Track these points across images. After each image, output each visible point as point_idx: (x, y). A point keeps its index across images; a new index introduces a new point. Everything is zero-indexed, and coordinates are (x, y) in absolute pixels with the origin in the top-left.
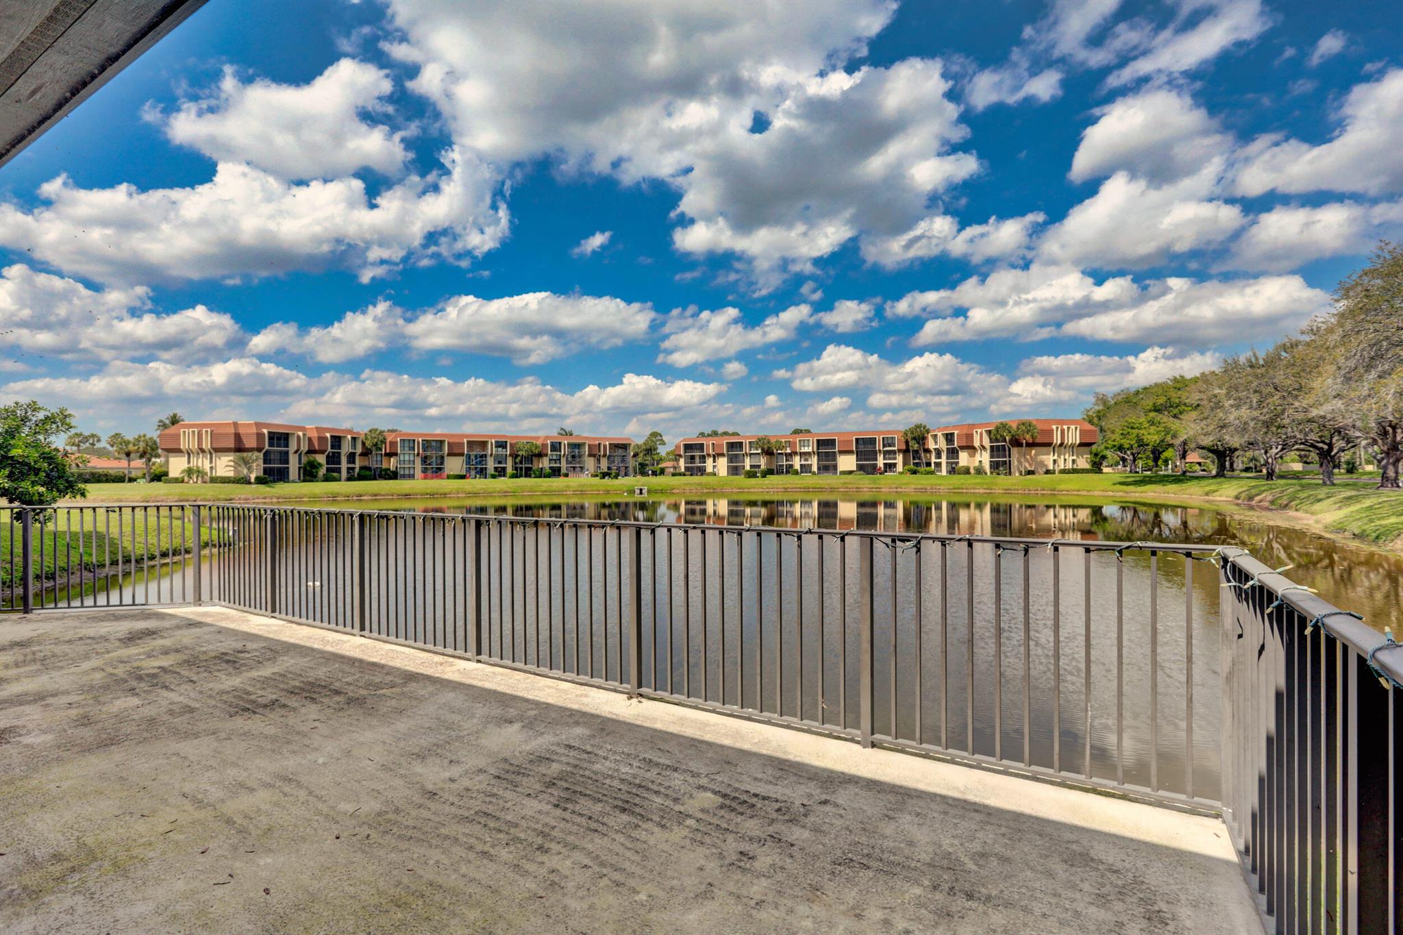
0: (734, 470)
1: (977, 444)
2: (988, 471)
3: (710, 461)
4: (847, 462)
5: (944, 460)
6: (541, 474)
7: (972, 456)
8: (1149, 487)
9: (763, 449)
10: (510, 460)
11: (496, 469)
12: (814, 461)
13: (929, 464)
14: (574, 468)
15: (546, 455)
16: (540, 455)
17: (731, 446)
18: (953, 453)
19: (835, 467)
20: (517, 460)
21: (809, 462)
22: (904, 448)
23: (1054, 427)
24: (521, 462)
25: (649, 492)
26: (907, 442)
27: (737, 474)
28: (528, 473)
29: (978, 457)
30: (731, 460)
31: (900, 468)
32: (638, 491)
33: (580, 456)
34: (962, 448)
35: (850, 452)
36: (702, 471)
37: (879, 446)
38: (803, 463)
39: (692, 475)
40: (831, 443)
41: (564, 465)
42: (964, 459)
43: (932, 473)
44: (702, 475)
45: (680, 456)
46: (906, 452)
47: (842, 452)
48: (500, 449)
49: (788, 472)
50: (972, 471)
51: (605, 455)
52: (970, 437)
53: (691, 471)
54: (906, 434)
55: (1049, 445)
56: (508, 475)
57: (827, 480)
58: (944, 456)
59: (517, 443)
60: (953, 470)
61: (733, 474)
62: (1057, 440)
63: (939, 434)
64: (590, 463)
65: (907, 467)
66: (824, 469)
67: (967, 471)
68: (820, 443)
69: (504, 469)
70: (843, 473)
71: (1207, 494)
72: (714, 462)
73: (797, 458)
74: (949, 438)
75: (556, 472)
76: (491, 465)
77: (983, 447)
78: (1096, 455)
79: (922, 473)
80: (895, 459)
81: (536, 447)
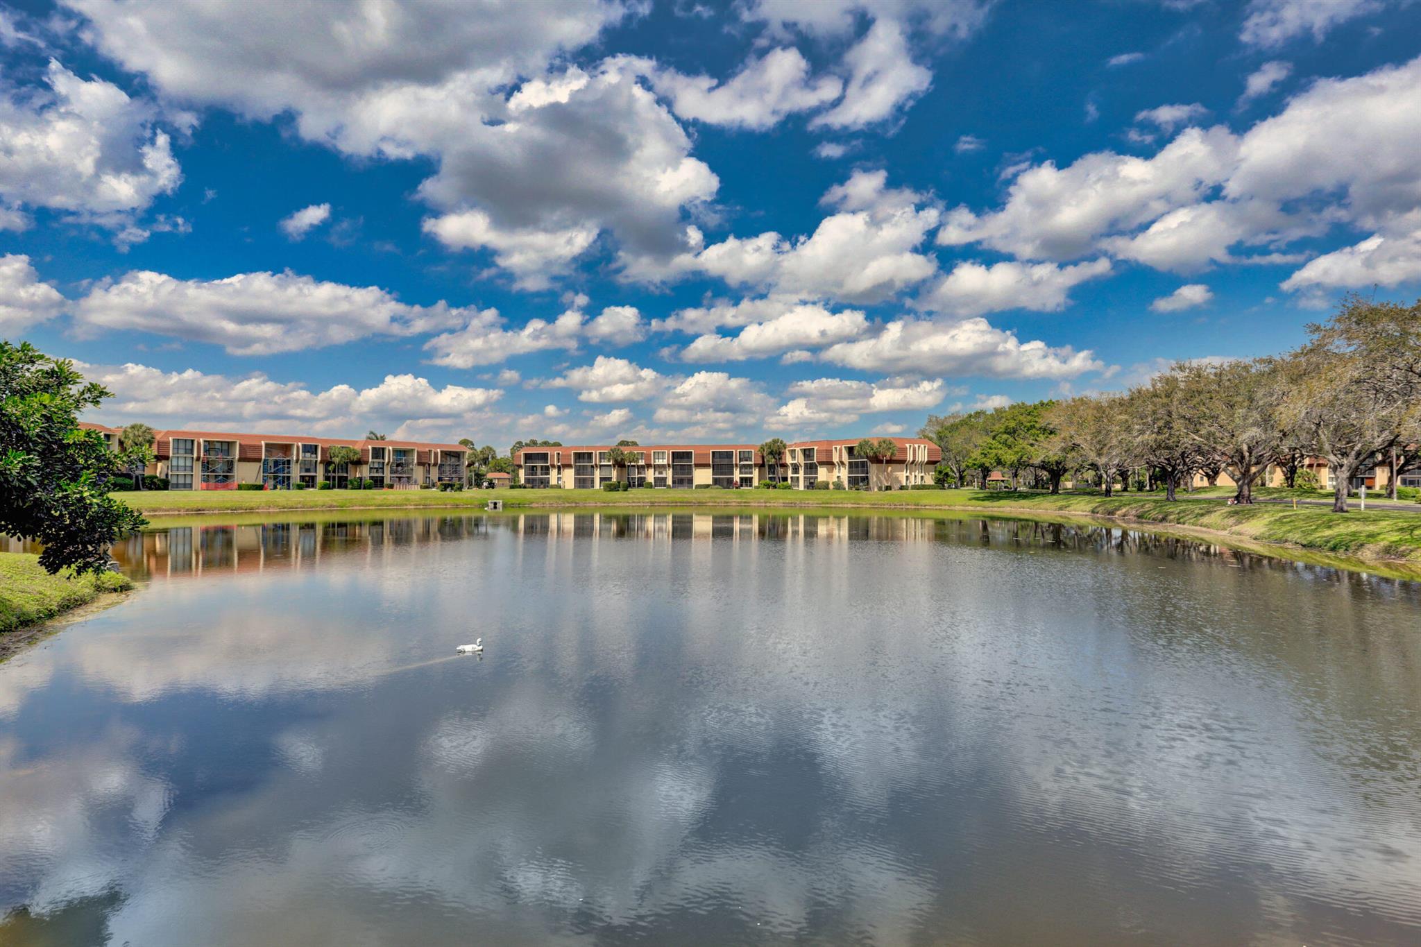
0: (582, 483)
1: (836, 459)
2: (846, 486)
3: (554, 473)
4: (703, 476)
5: (801, 474)
6: (360, 485)
7: (830, 471)
8: (1002, 502)
9: (616, 461)
10: (321, 469)
11: (302, 478)
12: (669, 475)
13: (785, 479)
14: (400, 478)
15: (366, 463)
16: (359, 463)
17: (579, 456)
18: (811, 468)
19: (690, 481)
20: (331, 468)
21: (664, 476)
22: (761, 462)
23: (908, 445)
24: (334, 472)
25: (504, 506)
26: (763, 457)
27: (583, 487)
28: (342, 483)
29: (836, 473)
30: (577, 472)
31: (756, 482)
32: (492, 506)
33: (408, 465)
34: (822, 463)
35: (706, 466)
36: (545, 483)
37: (736, 459)
38: (657, 475)
39: (532, 488)
40: (687, 455)
41: (387, 475)
42: (823, 474)
43: (789, 487)
44: (545, 487)
45: (520, 466)
46: (761, 466)
47: (698, 466)
48: (308, 455)
49: (640, 485)
50: (831, 486)
51: (435, 464)
52: (829, 453)
53: (532, 483)
54: (762, 448)
55: (902, 462)
56: (318, 485)
57: (681, 493)
58: (802, 472)
59: (330, 448)
60: (811, 485)
61: (579, 487)
62: (910, 458)
63: (798, 449)
64: (418, 473)
65: (762, 482)
66: (678, 482)
67: (825, 486)
68: (676, 456)
69: (313, 478)
70: (699, 487)
71: (1061, 508)
72: (559, 473)
73: (651, 471)
74: (807, 453)
75: (378, 483)
76: (296, 473)
77: (842, 463)
78: (940, 472)
79: (779, 488)
80: (751, 473)
81: (355, 453)
